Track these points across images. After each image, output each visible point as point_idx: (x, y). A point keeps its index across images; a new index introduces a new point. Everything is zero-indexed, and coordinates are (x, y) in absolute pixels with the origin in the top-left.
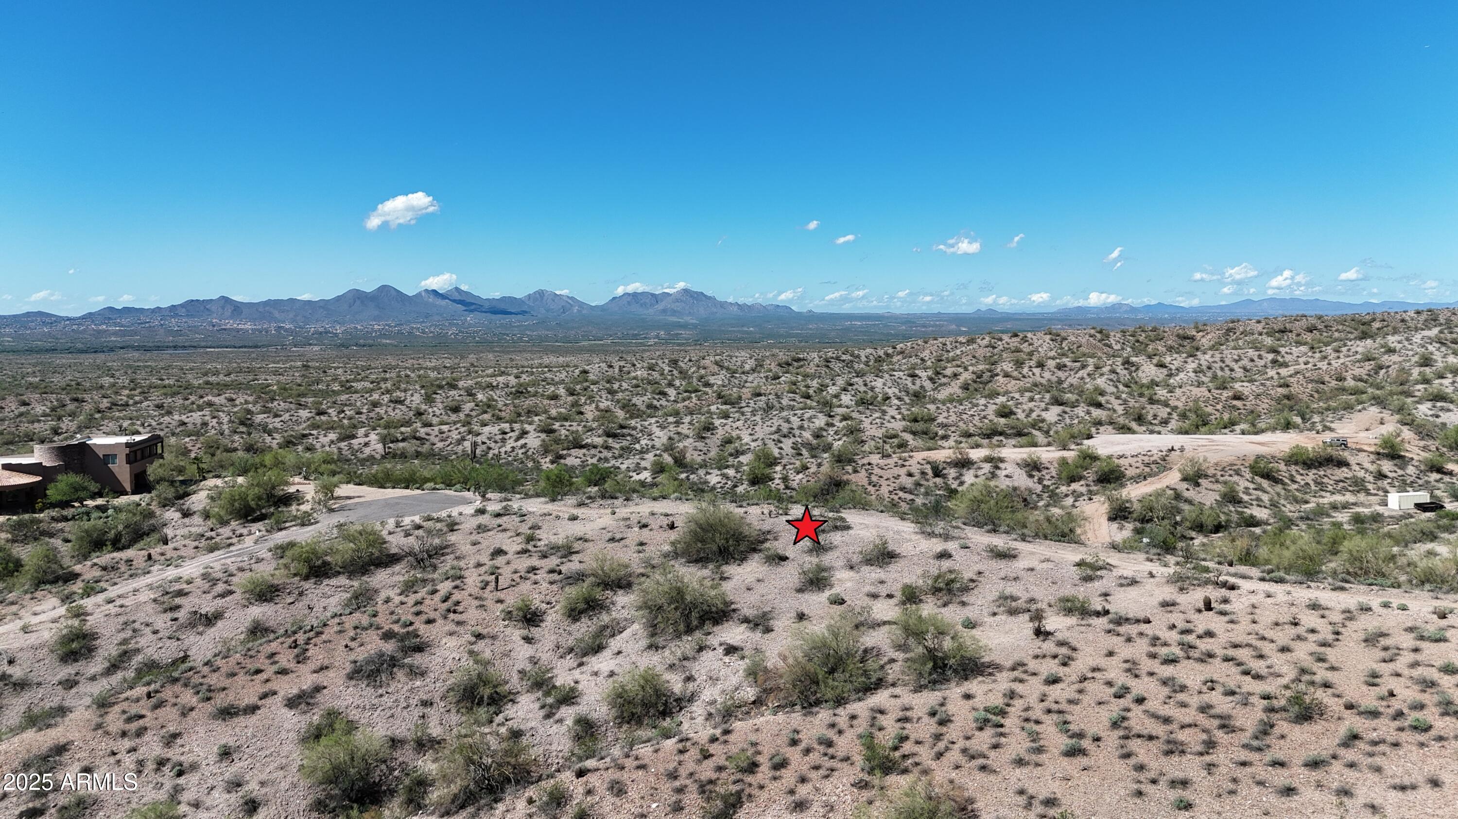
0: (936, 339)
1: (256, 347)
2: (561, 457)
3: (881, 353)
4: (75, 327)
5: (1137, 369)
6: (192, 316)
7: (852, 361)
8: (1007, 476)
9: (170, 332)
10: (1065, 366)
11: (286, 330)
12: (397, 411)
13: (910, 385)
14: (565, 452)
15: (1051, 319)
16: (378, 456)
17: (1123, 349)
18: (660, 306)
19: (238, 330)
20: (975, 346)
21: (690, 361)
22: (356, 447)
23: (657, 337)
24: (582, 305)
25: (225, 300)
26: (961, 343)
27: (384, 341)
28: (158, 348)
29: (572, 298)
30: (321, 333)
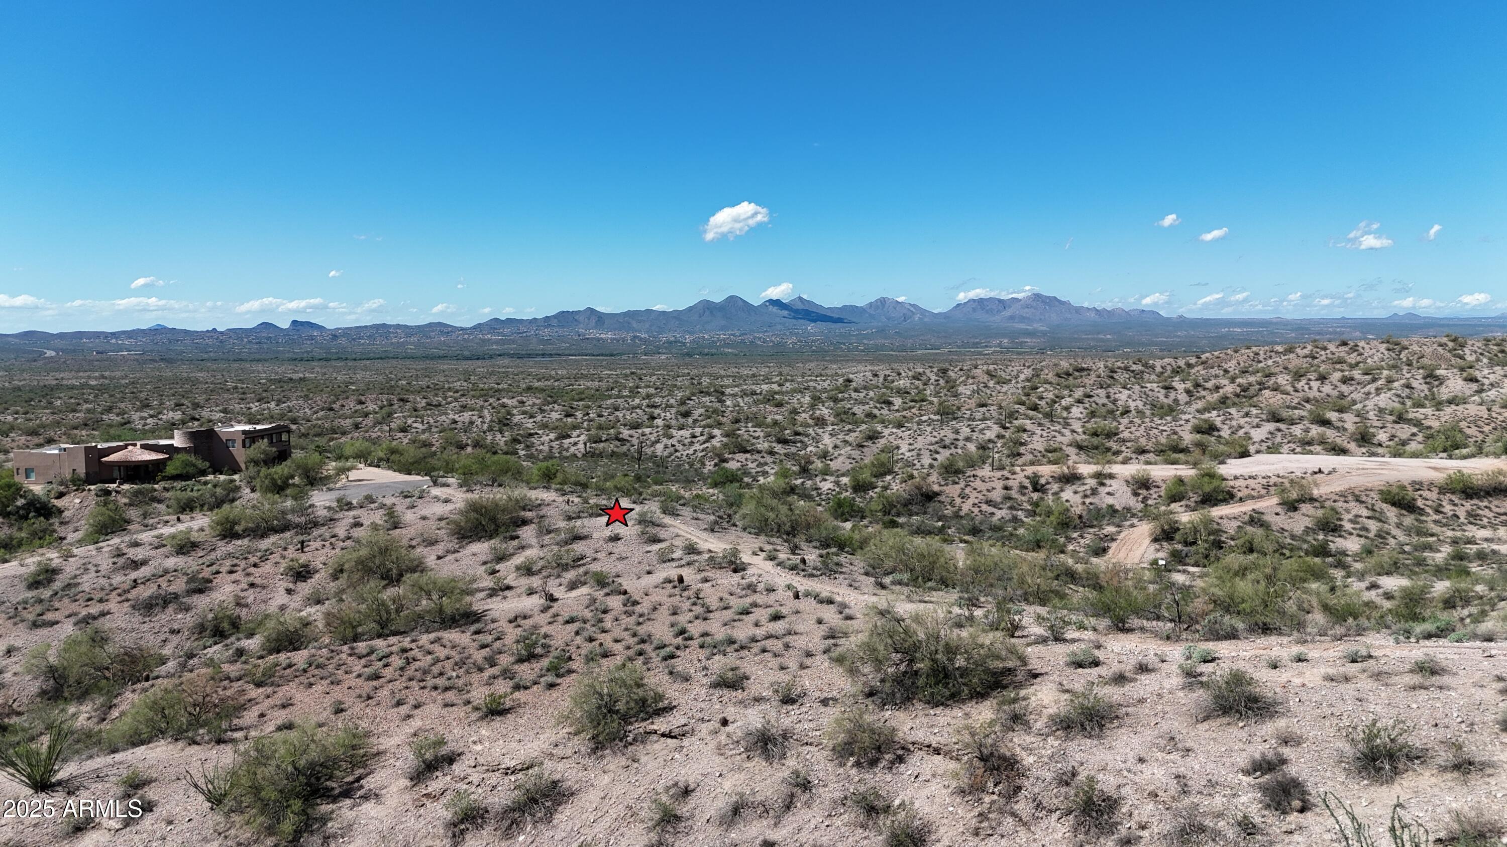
0: (1249, 348)
1: (612, 355)
2: (725, 461)
3: (1181, 363)
4: (466, 336)
5: (1441, 384)
6: (563, 326)
7: (1142, 372)
8: (1108, 493)
9: (542, 341)
10: (1352, 379)
11: (641, 339)
12: (634, 415)
13: (1162, 398)
14: (730, 456)
15: (1489, 326)
16: (580, 455)
17: (1478, 360)
18: (1008, 313)
19: (599, 340)
20: (1292, 356)
21: (961, 370)
22: (566, 446)
23: (1000, 345)
24: (924, 312)
25: (591, 311)
26: (1277, 352)
27: (726, 350)
28: (529, 356)
29: (914, 306)
30: (671, 342)
